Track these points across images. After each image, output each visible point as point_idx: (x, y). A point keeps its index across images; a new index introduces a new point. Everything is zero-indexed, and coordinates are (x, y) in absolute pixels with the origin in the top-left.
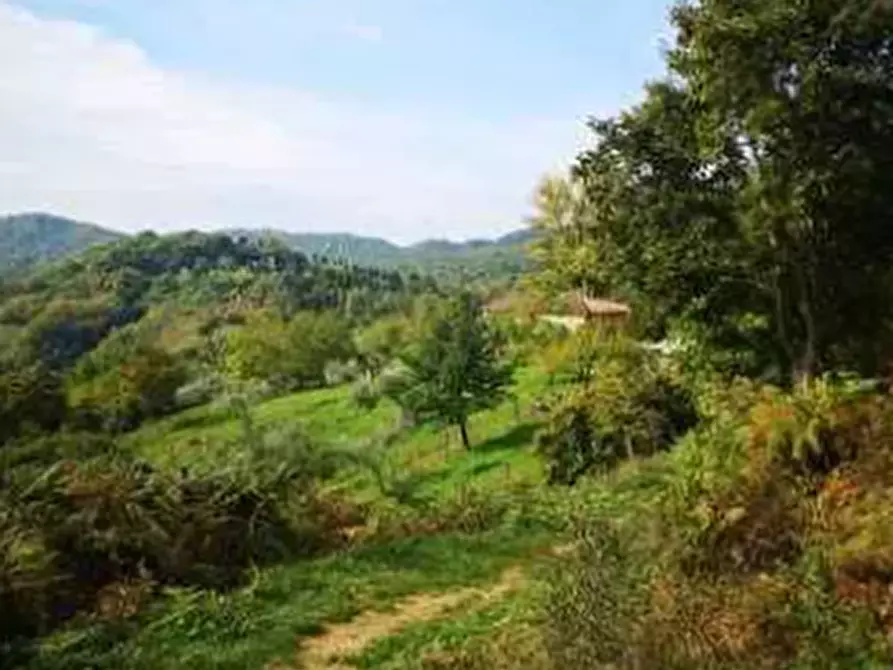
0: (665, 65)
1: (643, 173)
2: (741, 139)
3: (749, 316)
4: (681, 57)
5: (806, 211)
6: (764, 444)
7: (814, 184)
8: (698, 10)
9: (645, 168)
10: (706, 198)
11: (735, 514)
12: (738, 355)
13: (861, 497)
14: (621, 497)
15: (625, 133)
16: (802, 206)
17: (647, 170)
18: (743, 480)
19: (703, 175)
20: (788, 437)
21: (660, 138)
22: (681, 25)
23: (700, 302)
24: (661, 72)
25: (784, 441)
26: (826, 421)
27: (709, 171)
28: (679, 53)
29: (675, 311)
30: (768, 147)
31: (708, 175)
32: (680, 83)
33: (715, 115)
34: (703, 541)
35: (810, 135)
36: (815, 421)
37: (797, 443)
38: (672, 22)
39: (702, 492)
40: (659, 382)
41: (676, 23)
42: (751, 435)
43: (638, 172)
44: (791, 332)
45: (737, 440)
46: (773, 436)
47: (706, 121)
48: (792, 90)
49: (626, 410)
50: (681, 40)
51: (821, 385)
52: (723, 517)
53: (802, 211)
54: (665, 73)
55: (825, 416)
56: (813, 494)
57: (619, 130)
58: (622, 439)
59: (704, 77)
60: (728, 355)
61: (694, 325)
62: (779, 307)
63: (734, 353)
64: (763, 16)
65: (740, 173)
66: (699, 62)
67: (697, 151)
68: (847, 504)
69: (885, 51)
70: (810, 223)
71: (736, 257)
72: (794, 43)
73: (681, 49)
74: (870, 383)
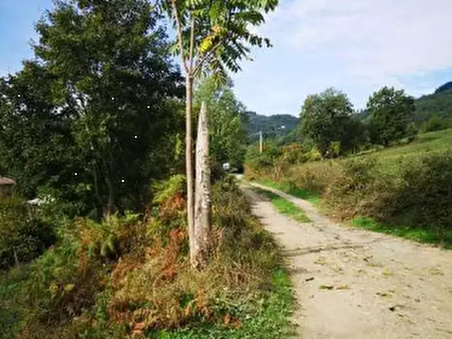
0: (34, 53)
1: (22, 109)
2: (75, 96)
3: (82, 185)
4: (43, 50)
5: (107, 132)
6: (87, 250)
7: (110, 120)
8: (51, 27)
9: (23, 106)
10: (57, 124)
11: (70, 287)
12: (76, 205)
13: (131, 270)
14: (10, 287)
15: (11, 86)
16: (105, 131)
17: (24, 107)
18: (76, 269)
19: (56, 112)
20: (99, 244)
21: (32, 91)
22: (41, 33)
23: (56, 178)
24: (32, 56)
25: (97, 247)
26: (116, 235)
27: (59, 110)
28: (41, 47)
29: (42, 183)
30: (89, 101)
31: (59, 112)
32: (42, 63)
33: (60, 82)
34: (51, 304)
35: (108, 97)
36: (111, 236)
37: (103, 247)
38: (37, 31)
39: (53, 278)
40: (35, 221)
41: (39, 32)
42: (81, 245)
43: (19, 108)
44: (101, 193)
45: (73, 248)
46: (91, 245)
47: (56, 85)
48: (100, 74)
49: (15, 238)
50: (41, 41)
51: (115, 218)
52: (63, 289)
53: (105, 133)
54: (34, 57)
55: (116, 233)
56: (110, 271)
57: (7, 84)
58: (13, 254)
59: (55, 62)
60: (71, 205)
61: (53, 190)
62: (96, 179)
63: (74, 204)
64: (84, 36)
65: (75, 113)
66: (52, 54)
67: (52, 99)
68: (125, 274)
69: (141, 62)
70: (110, 139)
71: (74, 155)
72: (99, 52)
73: (42, 45)
74: (136, 215)
